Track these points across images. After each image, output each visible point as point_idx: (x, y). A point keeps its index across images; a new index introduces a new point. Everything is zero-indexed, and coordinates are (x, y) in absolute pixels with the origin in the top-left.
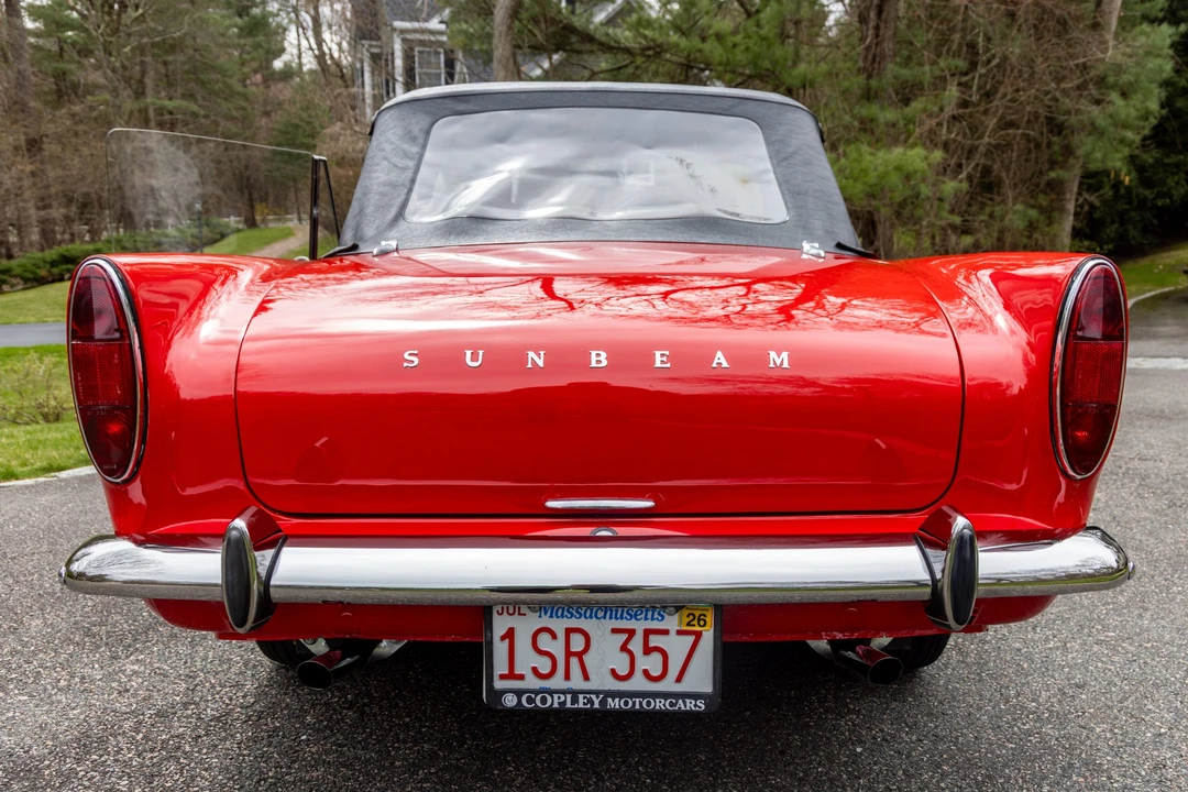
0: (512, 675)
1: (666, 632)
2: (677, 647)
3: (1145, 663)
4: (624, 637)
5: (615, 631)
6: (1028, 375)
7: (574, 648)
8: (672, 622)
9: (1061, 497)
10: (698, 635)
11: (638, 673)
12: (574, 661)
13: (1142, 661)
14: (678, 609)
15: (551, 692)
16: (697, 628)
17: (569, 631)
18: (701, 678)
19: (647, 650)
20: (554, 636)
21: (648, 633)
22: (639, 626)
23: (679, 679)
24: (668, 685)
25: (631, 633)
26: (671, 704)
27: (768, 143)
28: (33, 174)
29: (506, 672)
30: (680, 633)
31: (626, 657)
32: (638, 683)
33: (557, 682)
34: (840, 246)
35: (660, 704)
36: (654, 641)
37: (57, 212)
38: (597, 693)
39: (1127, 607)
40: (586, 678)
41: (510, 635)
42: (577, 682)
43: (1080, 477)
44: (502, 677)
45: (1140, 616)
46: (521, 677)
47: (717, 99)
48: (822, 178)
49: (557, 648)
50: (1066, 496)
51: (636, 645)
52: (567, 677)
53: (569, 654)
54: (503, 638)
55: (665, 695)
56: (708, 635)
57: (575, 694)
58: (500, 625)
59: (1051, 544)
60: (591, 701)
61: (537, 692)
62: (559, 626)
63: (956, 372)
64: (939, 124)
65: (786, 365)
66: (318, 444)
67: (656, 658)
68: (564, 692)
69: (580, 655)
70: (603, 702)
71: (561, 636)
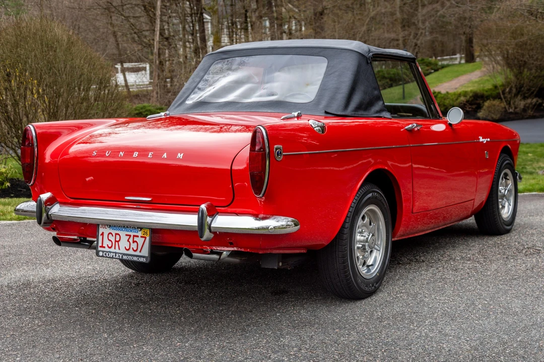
0: (102, 247)
1: (138, 236)
2: (140, 241)
4: (128, 237)
5: (126, 235)
7: (117, 240)
8: (140, 234)
10: (145, 238)
11: (131, 249)
12: (117, 243)
14: (141, 229)
15: (110, 252)
16: (145, 236)
17: (116, 234)
18: (145, 252)
19: (134, 242)
20: (113, 236)
21: (134, 236)
22: (132, 234)
23: (140, 252)
24: (137, 253)
25: (130, 236)
26: (138, 259)
29: (101, 245)
30: (141, 237)
31: (129, 243)
32: (131, 252)
33: (112, 250)
35: (135, 259)
36: (136, 239)
38: (121, 254)
40: (119, 249)
41: (102, 234)
42: (117, 250)
44: (100, 247)
46: (104, 247)
49: (113, 239)
51: (131, 240)
52: (115, 248)
53: (116, 241)
54: (101, 235)
55: (137, 256)
56: (148, 238)
57: (116, 253)
58: (101, 230)
60: (119, 256)
61: (107, 252)
62: (114, 232)
65: (181, 158)
66: (87, 179)
67: (136, 244)
68: (113, 253)
69: (118, 242)
70: (122, 257)
71: (114, 235)
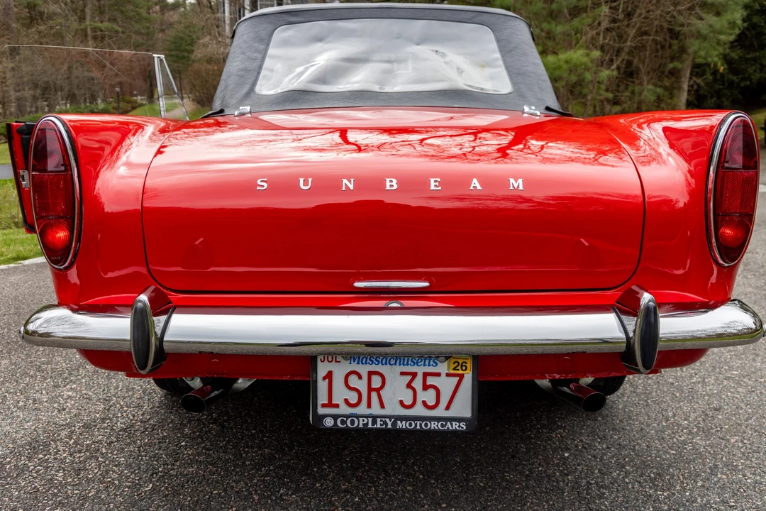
0: (330, 404)
1: (438, 375)
2: (447, 385)
3: (761, 393)
4: (409, 377)
5: (403, 374)
6: (689, 194)
7: (373, 386)
8: (443, 368)
9: (713, 279)
10: (461, 377)
11: (419, 403)
12: (374, 395)
13: (758, 392)
14: (447, 358)
15: (358, 417)
16: (461, 372)
17: (370, 374)
18: (463, 407)
19: (426, 387)
20: (360, 377)
21: (425, 375)
22: (420, 370)
23: (447, 408)
24: (440, 412)
25: (414, 375)
26: (442, 425)
27: (498, 41)
28: (13, 69)
29: (326, 402)
30: (448, 375)
31: (410, 392)
32: (419, 410)
33: (362, 409)
34: (548, 109)
35: (434, 425)
36: (430, 381)
37: (28, 93)
38: (390, 417)
39: (744, 353)
40: (382, 406)
41: (329, 376)
42: (376, 410)
43: (727, 265)
44: (324, 406)
45: (754, 360)
46: (337, 406)
47: (463, 13)
48: (534, 64)
49: (362, 385)
50: (717, 278)
51: (418, 384)
52: (369, 406)
53: (370, 390)
54: (324, 378)
55: (438, 419)
56: (468, 377)
57: (374, 418)
58: (322, 369)
59: (706, 312)
60: (385, 423)
61: (347, 416)
62: (364, 369)
63: (639, 192)
64: (598, 34)
65: (521, 188)
67: (432, 392)
68: (367, 417)
69: (378, 390)
70: (394, 424)
71: (365, 377)
